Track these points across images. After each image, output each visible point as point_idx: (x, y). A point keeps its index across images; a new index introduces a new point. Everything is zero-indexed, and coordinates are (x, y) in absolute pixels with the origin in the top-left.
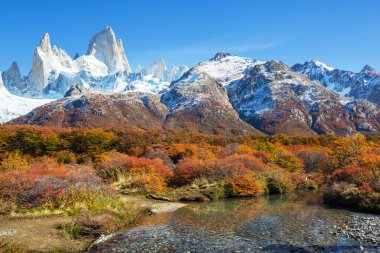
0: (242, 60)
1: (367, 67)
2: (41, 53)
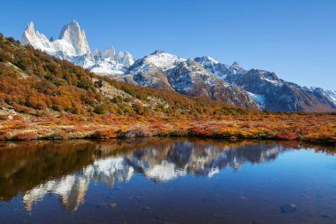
0: (172, 56)
1: (235, 63)
2: (28, 36)
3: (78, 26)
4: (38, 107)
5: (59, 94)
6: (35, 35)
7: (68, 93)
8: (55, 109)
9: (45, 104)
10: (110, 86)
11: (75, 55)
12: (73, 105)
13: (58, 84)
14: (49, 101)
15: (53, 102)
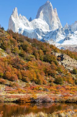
2: (13, 19)
3: (51, 5)
4: (11, 80)
5: (28, 68)
6: (18, 18)
7: (34, 67)
8: (24, 80)
9: (17, 77)
10: (70, 59)
11: (49, 31)
12: (37, 77)
13: (28, 60)
14: (20, 74)
15: (23, 75)
